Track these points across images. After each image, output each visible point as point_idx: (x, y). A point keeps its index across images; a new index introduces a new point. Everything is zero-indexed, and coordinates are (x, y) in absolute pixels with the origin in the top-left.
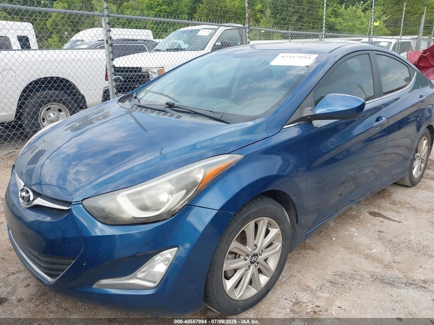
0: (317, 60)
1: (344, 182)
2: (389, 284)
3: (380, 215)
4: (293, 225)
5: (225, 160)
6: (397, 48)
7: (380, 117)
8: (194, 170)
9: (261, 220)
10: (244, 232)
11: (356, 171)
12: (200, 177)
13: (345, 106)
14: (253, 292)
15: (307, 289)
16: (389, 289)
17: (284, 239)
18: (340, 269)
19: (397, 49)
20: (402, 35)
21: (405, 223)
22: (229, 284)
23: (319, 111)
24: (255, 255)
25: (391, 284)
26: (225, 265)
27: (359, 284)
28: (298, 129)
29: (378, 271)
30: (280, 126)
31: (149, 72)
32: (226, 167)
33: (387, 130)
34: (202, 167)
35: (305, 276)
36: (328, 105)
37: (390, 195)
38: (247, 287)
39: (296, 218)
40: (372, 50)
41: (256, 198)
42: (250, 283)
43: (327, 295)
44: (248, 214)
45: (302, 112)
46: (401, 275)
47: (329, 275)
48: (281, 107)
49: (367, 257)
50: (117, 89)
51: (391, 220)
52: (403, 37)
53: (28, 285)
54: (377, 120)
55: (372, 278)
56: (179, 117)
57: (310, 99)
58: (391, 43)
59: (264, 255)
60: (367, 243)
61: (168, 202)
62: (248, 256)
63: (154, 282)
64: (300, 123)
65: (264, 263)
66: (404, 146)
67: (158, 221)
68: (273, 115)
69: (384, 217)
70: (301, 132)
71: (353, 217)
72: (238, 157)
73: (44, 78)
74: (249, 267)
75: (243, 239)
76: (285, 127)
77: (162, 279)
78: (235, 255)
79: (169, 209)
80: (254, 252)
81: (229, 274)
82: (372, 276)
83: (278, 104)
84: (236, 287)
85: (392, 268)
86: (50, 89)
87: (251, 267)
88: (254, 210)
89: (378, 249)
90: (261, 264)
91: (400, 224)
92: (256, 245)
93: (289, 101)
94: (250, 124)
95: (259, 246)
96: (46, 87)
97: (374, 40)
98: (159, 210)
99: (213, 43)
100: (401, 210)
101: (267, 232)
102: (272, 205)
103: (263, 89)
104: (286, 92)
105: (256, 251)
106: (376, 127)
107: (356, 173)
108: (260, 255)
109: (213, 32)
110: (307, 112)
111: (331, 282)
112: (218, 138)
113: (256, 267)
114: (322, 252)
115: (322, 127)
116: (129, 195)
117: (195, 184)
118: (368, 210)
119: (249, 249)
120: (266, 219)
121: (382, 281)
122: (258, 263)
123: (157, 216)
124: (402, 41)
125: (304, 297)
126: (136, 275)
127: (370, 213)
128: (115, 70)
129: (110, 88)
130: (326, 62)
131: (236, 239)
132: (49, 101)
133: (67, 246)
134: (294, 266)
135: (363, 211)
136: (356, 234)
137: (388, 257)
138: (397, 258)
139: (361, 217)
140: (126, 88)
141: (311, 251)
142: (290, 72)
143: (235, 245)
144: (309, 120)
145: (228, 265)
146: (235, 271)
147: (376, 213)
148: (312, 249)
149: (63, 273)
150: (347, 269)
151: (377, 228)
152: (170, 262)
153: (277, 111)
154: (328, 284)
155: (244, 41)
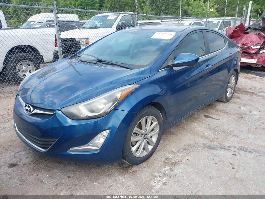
0: (175, 35)
1: (190, 100)
2: (212, 148)
3: (209, 117)
4: (164, 120)
5: (131, 87)
6: (223, 24)
7: (208, 65)
8: (116, 92)
9: (148, 117)
10: (140, 123)
11: (197, 94)
12: (119, 96)
13: (189, 59)
14: (145, 153)
15: (172, 152)
16: (212, 151)
17: (160, 127)
18: (189, 143)
19: (222, 26)
20: (226, 17)
21: (222, 120)
22: (134, 149)
23: (176, 62)
24: (146, 134)
25: (213, 148)
26: (131, 139)
27: (197, 149)
28: (166, 72)
29: (207, 143)
30: (157, 70)
31: (80, 41)
32: (131, 91)
33: (212, 72)
34: (120, 91)
35: (171, 147)
36: (181, 59)
37: (215, 107)
38: (142, 151)
39: (165, 116)
40: (204, 29)
41: (146, 106)
42: (144, 149)
43: (182, 155)
44: (142, 114)
45: (168, 63)
46: (218, 145)
47: (183, 145)
48: (157, 60)
49: (202, 137)
50: (63, 51)
51: (215, 119)
52: (226, 18)
53: (27, 157)
54: (207, 66)
55: (204, 146)
56: (105, 67)
57: (172, 56)
58: (220, 22)
59: (150, 135)
60: (202, 130)
61: (103, 109)
62: (142, 135)
63: (98, 147)
64: (167, 68)
65: (150, 139)
66: (222, 80)
67: (100, 117)
68: (154, 65)
69: (212, 118)
70: (167, 73)
71: (196, 118)
72: (137, 86)
73: (17, 46)
74: (143, 140)
75: (140, 127)
76: (159, 71)
77: (102, 145)
78: (136, 134)
79: (104, 112)
80: (145, 133)
81: (134, 144)
82: (204, 145)
83: (155, 59)
84: (137, 151)
85: (214, 141)
86: (24, 52)
87: (144, 141)
88: (145, 112)
89: (207, 133)
90: (149, 139)
91: (219, 121)
92: (146, 130)
93: (161, 57)
94: (143, 69)
95: (147, 130)
96: (22, 51)
97: (209, 20)
98: (99, 112)
99: (117, 24)
100: (220, 114)
101: (152, 123)
102: (154, 110)
103: (146, 52)
104: (159, 53)
105: (146, 133)
106: (207, 70)
107: (197, 95)
108: (148, 134)
109: (117, 17)
110: (170, 63)
111: (184, 149)
112: (125, 77)
113: (146, 141)
114: (179, 135)
115: (179, 70)
116: (85, 105)
117: (116, 99)
118: (203, 115)
119: (143, 131)
120: (151, 117)
121: (209, 147)
122: (147, 139)
123: (99, 114)
124: (226, 20)
125: (170, 156)
126: (89, 144)
127: (205, 116)
128: (61, 41)
129: (59, 51)
130: (180, 36)
131: (137, 126)
132: (20, 60)
133: (54, 132)
134: (165, 142)
135: (201, 115)
136: (197, 127)
137: (212, 136)
138: (216, 137)
139: (200, 118)
140: (68, 51)
141: (173, 135)
142: (162, 42)
143: (136, 129)
144: (171, 67)
145: (133, 139)
146: (136, 142)
147: (208, 116)
148: (174, 134)
149: (51, 146)
150: (192, 143)
151: (208, 123)
152: (106, 137)
153: (155, 63)
154: (182, 150)
155: (135, 22)
